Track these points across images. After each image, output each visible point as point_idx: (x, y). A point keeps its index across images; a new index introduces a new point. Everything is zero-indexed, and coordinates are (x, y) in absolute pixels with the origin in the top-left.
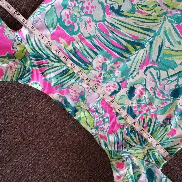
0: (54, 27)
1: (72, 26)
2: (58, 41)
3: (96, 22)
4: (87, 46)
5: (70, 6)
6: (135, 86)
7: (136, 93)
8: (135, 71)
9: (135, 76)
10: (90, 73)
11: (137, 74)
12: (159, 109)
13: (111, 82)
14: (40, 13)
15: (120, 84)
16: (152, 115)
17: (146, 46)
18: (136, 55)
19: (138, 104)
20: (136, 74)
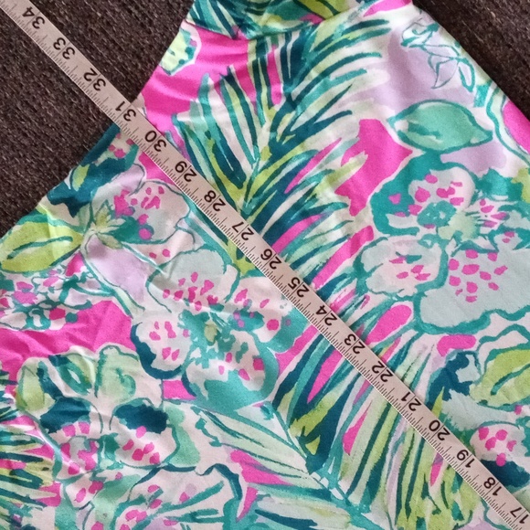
0: (411, 136)
1: (407, 207)
2: (354, 150)
3: (417, 299)
4: (328, 261)
5: (483, 203)
6: (168, 431)
7: (139, 435)
8: (225, 434)
9: (205, 432)
10: (225, 266)
11: (212, 440)
12: (78, 514)
13: (187, 343)
14: (469, 84)
15: (178, 378)
16: (55, 489)
17: (315, 475)
18: (285, 438)
19: (100, 441)
20: (216, 438)
